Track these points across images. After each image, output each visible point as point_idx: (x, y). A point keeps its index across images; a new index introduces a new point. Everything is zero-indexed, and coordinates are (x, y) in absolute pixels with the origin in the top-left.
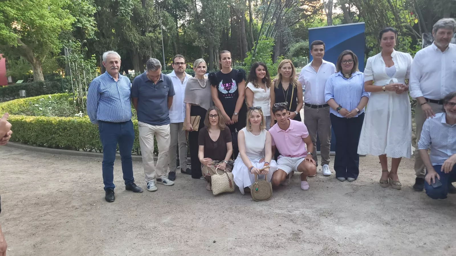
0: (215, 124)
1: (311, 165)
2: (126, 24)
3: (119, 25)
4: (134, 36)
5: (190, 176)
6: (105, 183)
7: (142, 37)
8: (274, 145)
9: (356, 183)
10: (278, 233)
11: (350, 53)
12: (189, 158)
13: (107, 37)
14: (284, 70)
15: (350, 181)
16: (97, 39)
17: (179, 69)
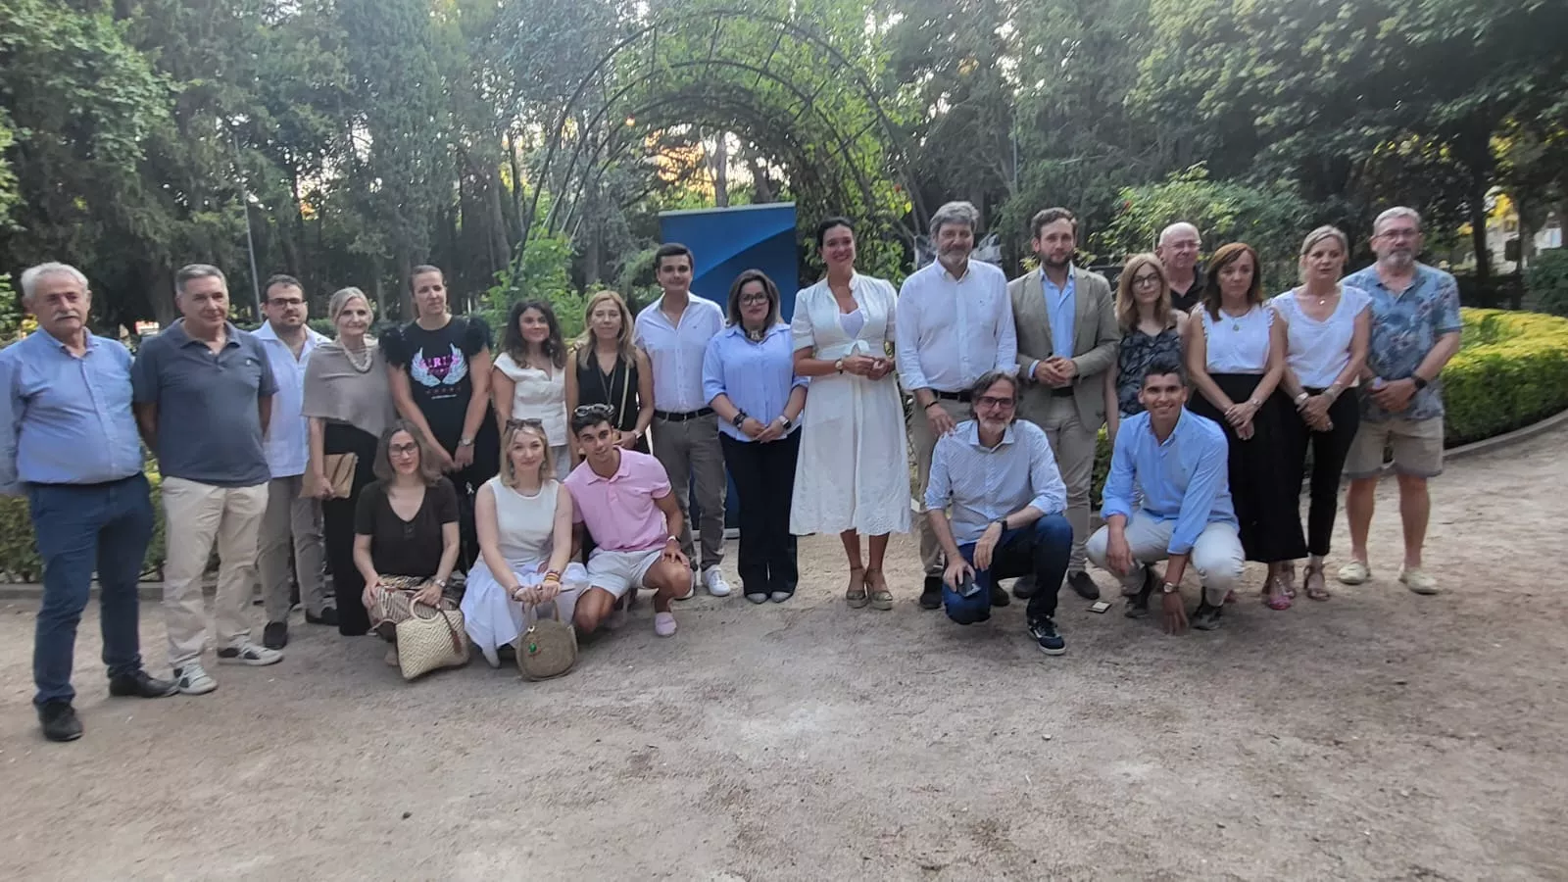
0: (411, 470)
1: (677, 570)
2: (122, 184)
3: (101, 188)
4: (153, 219)
5: (334, 631)
6: (40, 681)
7: (182, 224)
8: (579, 520)
9: (793, 604)
10: (593, 763)
11: (758, 278)
12: (330, 578)
13: (59, 223)
14: (600, 320)
15: (780, 601)
16: (16, 227)
17: (283, 317)
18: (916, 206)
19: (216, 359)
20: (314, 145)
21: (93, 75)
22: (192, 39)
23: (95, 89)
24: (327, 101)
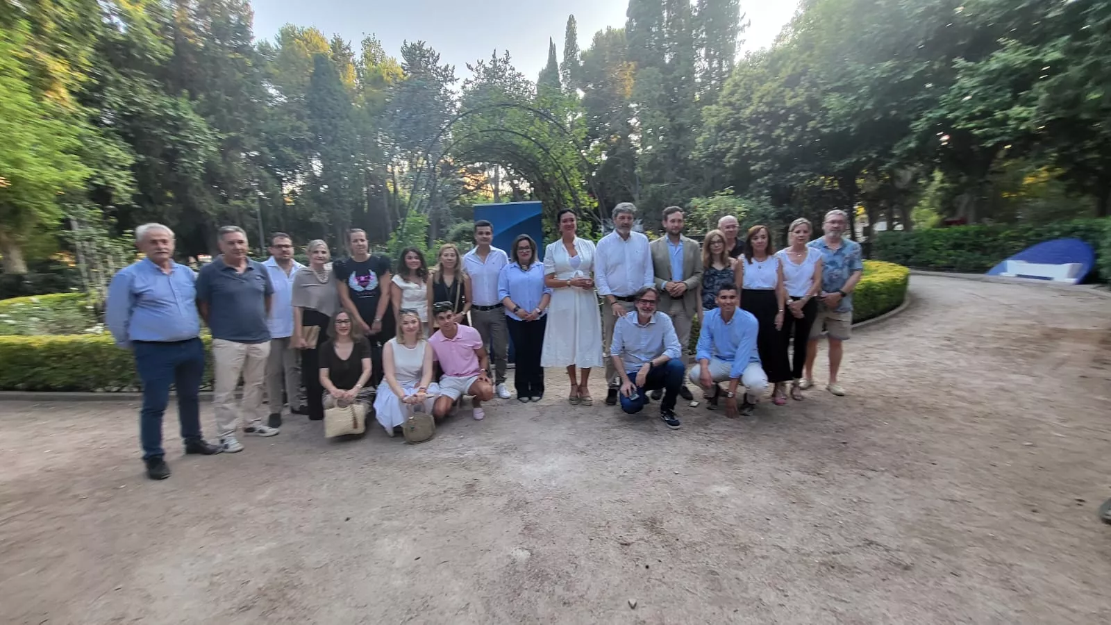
0: (346, 333)
1: (486, 387)
2: (192, 185)
3: (181, 185)
4: (209, 203)
5: (306, 418)
6: (146, 447)
7: (224, 206)
8: (435, 360)
9: (543, 402)
10: (445, 489)
11: (526, 238)
12: (304, 389)
14: (445, 258)
15: (536, 401)
16: (135, 206)
17: (281, 254)
18: (600, 203)
19: (240, 275)
20: (292, 167)
21: (177, 128)
22: (230, 111)
23: (179, 136)
24: (298, 145)
